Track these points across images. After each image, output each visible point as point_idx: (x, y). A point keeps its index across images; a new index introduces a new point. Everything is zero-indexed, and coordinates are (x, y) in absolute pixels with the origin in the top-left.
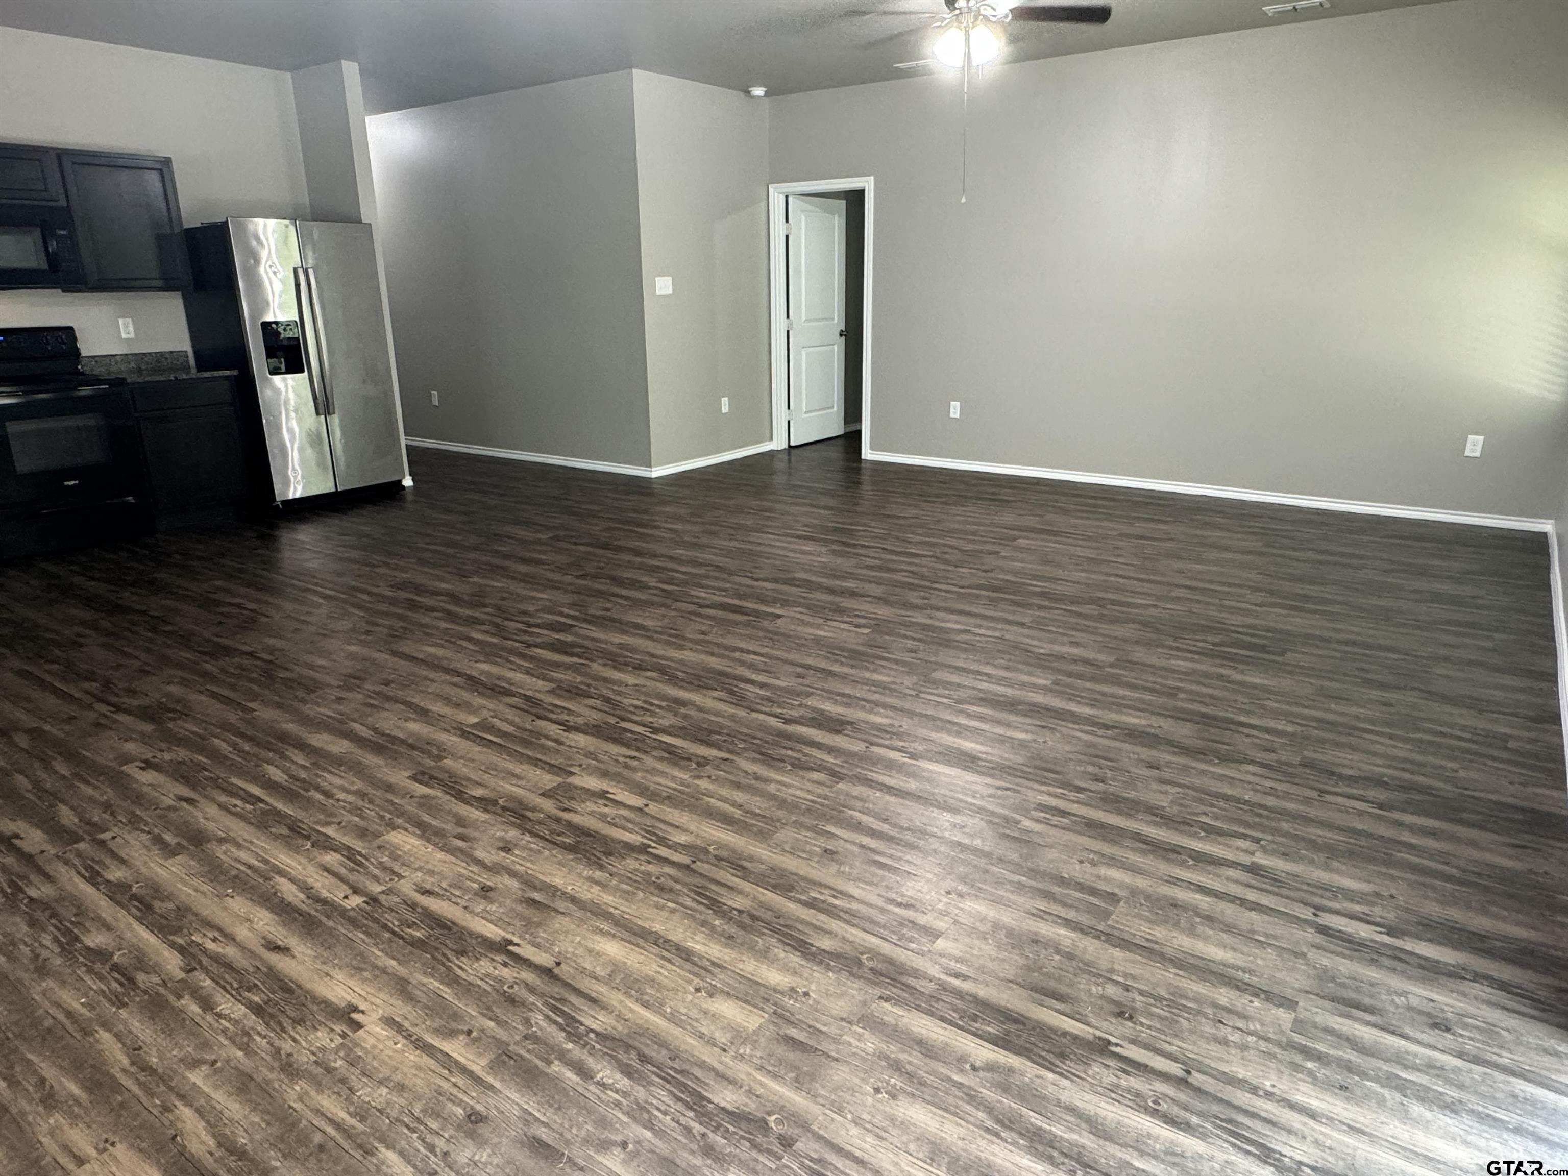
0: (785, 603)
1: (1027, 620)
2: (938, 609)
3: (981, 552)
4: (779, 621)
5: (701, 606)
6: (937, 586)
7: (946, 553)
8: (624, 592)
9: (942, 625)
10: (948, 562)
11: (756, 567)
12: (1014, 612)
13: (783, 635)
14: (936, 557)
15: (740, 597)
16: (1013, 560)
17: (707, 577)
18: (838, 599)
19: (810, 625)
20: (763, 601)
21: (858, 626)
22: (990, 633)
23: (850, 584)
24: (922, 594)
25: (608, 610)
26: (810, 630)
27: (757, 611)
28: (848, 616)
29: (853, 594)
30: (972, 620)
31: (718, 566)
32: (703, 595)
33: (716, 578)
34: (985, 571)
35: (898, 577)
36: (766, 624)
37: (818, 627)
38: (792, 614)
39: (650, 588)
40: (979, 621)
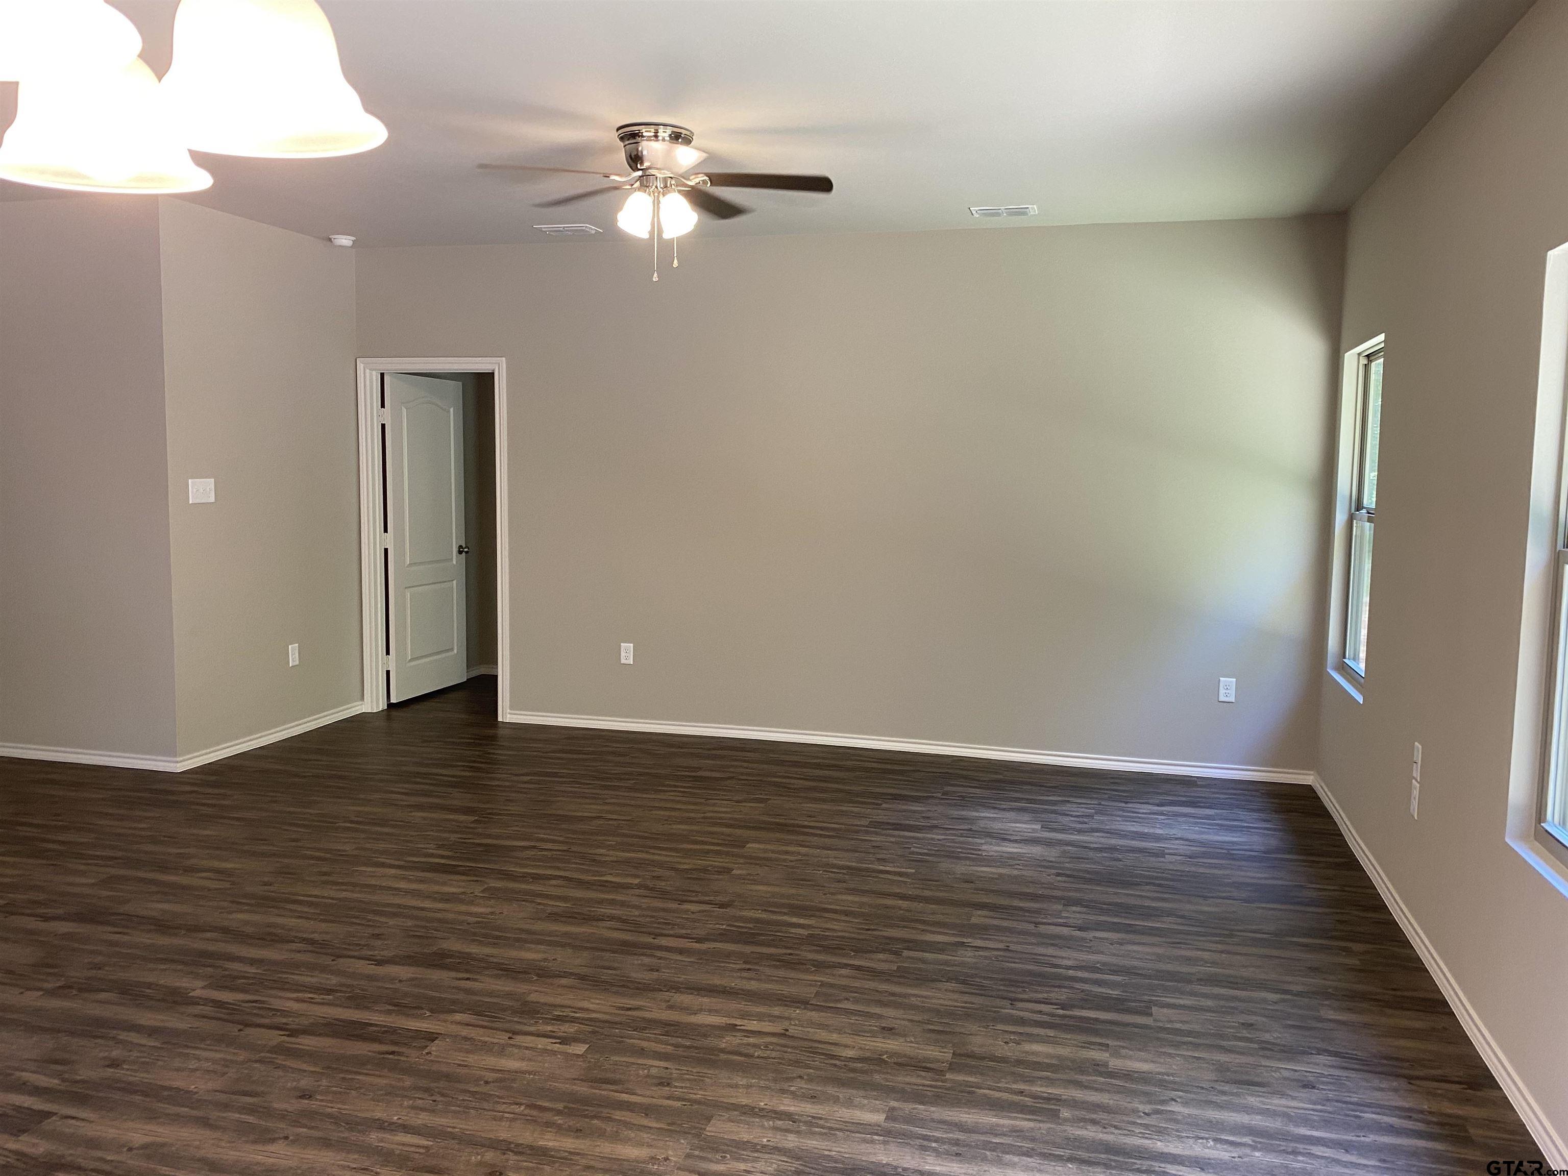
0: (439, 1008)
1: (808, 992)
2: (676, 988)
3: (705, 870)
4: (433, 1047)
5: (293, 1033)
6: (664, 942)
7: (658, 878)
8: (147, 1018)
9: (693, 1019)
10: (664, 895)
11: (377, 936)
12: (784, 980)
13: (448, 1077)
14: (647, 888)
15: (358, 1000)
16: (756, 882)
17: (296, 966)
18: (521, 988)
19: (487, 1048)
20: (399, 1006)
21: (564, 1041)
22: (767, 1027)
23: (531, 955)
24: (646, 960)
25: (115, 1064)
26: (491, 1061)
27: (393, 1031)
28: (547, 1021)
29: (543, 973)
30: (734, 1005)
31: (312, 942)
32: (295, 1006)
33: (312, 967)
34: (722, 906)
35: (604, 931)
36: (412, 1056)
37: (502, 1051)
38: (454, 1029)
39: (194, 1002)
40: (742, 1006)
